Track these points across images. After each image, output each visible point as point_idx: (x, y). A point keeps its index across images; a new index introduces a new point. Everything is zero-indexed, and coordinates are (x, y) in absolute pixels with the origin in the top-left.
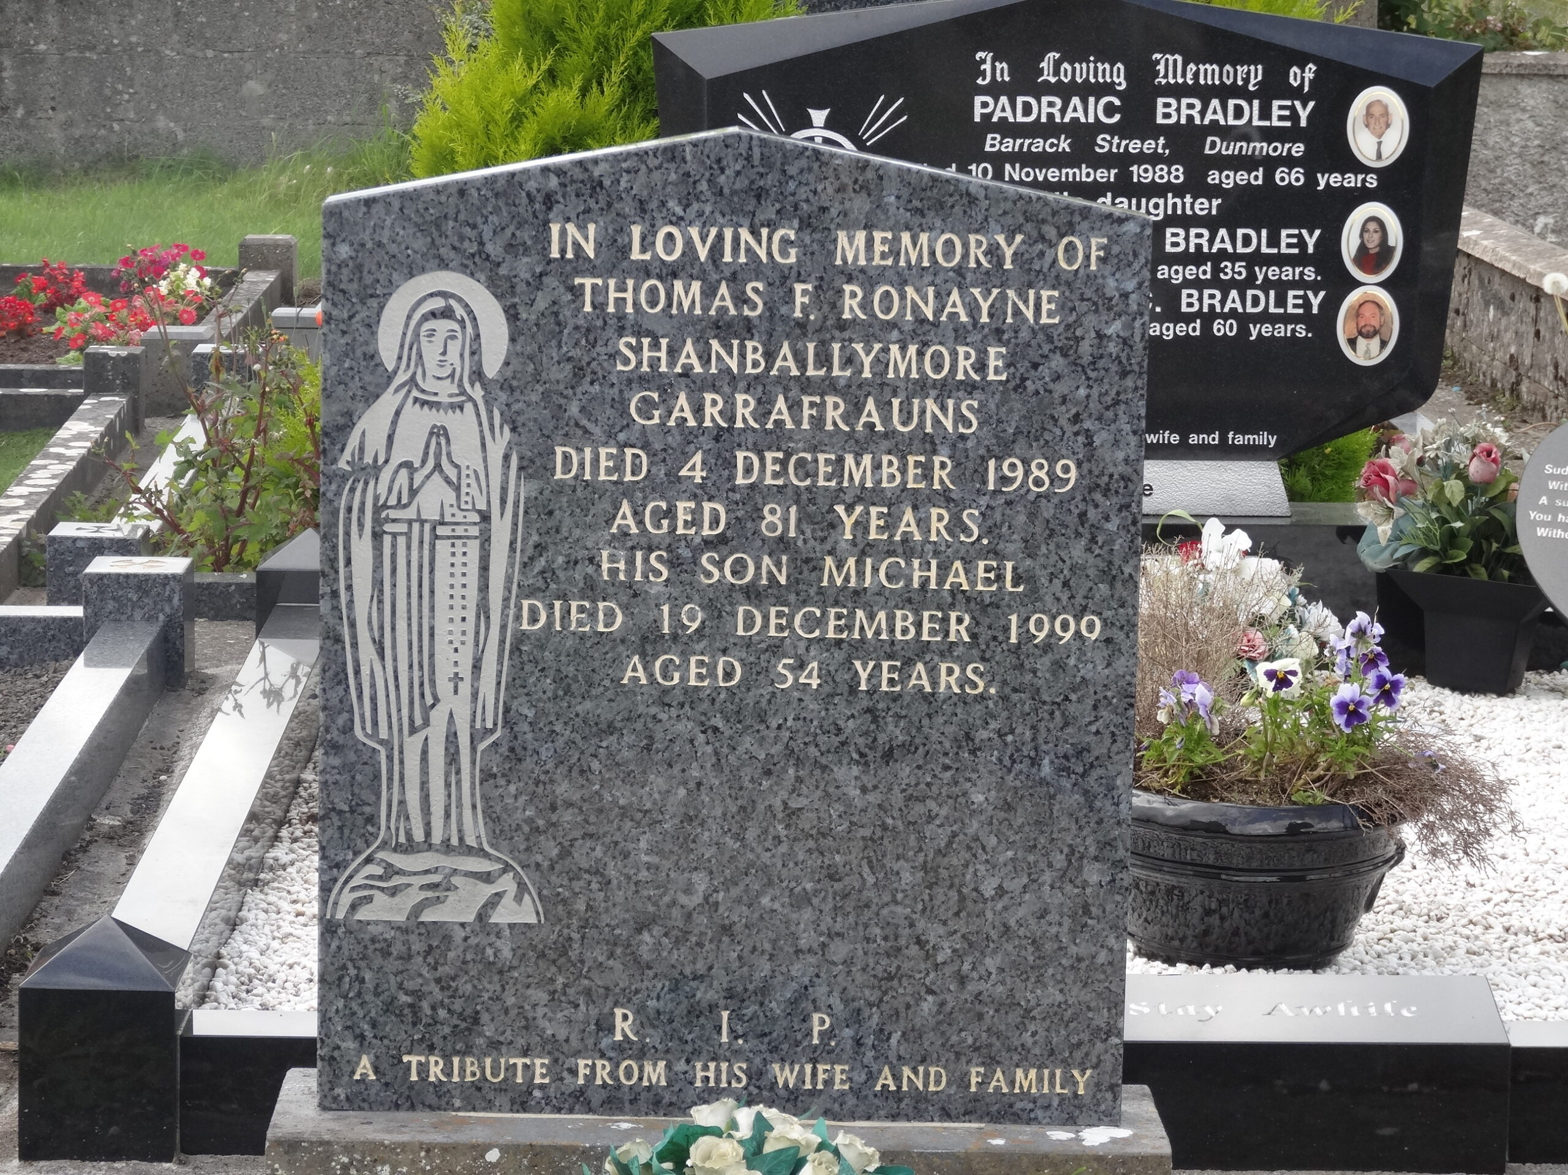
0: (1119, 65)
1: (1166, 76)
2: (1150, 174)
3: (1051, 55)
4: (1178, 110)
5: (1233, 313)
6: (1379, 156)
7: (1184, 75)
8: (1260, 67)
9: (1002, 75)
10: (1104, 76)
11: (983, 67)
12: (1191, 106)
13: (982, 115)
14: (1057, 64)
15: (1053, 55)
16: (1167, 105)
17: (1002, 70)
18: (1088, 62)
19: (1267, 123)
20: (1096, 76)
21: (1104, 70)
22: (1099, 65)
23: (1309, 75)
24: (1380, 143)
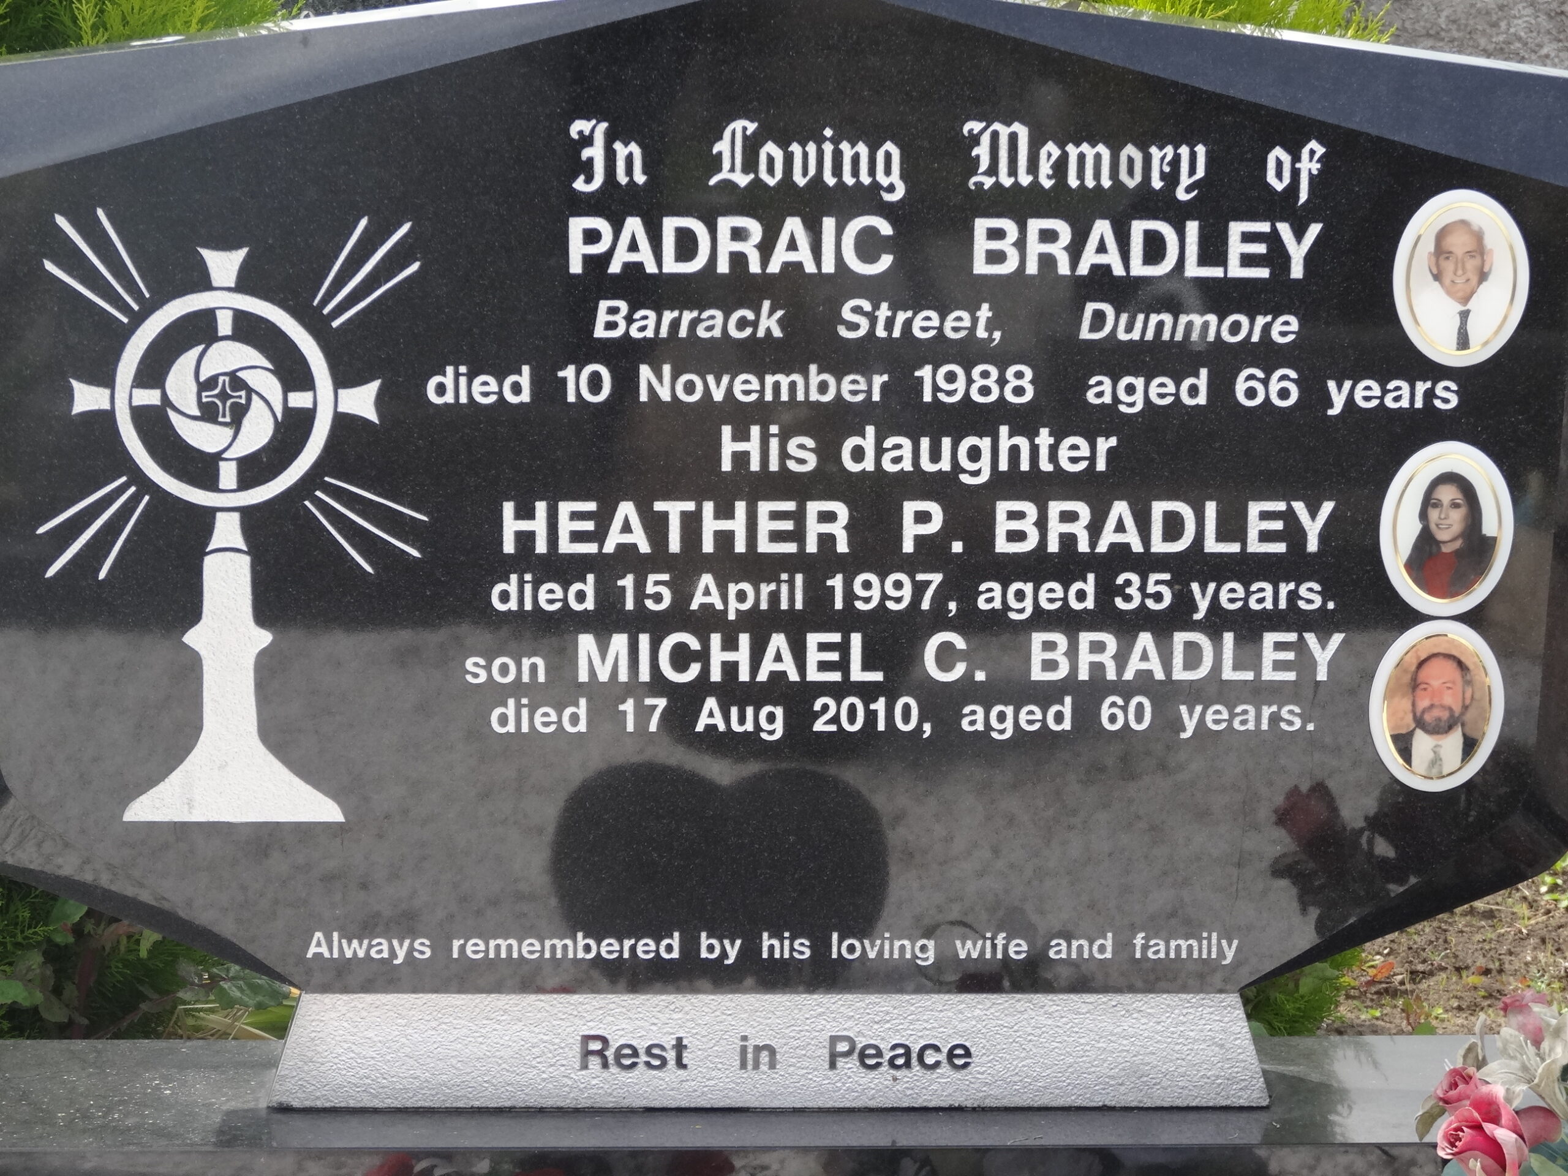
0: (889, 146)
1: (993, 170)
2: (960, 384)
3: (738, 125)
4: (1021, 244)
5: (1144, 683)
6: (1463, 342)
7: (1033, 167)
8: (1201, 150)
9: (629, 171)
10: (855, 173)
11: (586, 153)
12: (1048, 236)
13: (587, 259)
14: (752, 146)
15: (742, 126)
16: (996, 234)
17: (629, 159)
18: (820, 140)
19: (1217, 272)
20: (837, 171)
21: (856, 159)
22: (845, 146)
23: (1309, 166)
24: (1464, 315)
